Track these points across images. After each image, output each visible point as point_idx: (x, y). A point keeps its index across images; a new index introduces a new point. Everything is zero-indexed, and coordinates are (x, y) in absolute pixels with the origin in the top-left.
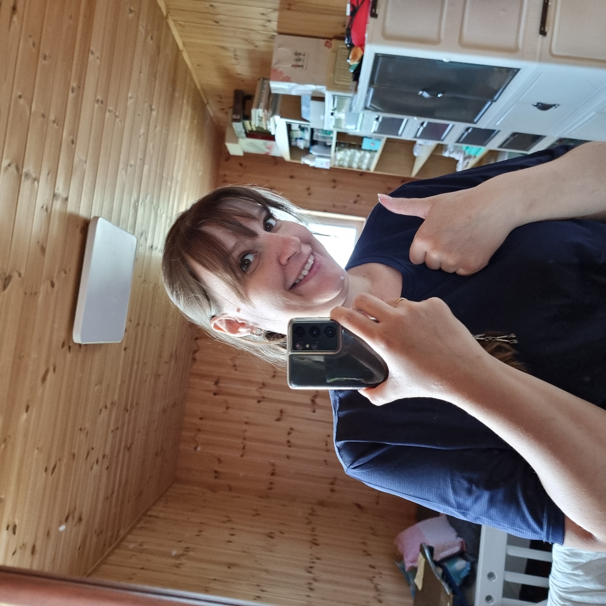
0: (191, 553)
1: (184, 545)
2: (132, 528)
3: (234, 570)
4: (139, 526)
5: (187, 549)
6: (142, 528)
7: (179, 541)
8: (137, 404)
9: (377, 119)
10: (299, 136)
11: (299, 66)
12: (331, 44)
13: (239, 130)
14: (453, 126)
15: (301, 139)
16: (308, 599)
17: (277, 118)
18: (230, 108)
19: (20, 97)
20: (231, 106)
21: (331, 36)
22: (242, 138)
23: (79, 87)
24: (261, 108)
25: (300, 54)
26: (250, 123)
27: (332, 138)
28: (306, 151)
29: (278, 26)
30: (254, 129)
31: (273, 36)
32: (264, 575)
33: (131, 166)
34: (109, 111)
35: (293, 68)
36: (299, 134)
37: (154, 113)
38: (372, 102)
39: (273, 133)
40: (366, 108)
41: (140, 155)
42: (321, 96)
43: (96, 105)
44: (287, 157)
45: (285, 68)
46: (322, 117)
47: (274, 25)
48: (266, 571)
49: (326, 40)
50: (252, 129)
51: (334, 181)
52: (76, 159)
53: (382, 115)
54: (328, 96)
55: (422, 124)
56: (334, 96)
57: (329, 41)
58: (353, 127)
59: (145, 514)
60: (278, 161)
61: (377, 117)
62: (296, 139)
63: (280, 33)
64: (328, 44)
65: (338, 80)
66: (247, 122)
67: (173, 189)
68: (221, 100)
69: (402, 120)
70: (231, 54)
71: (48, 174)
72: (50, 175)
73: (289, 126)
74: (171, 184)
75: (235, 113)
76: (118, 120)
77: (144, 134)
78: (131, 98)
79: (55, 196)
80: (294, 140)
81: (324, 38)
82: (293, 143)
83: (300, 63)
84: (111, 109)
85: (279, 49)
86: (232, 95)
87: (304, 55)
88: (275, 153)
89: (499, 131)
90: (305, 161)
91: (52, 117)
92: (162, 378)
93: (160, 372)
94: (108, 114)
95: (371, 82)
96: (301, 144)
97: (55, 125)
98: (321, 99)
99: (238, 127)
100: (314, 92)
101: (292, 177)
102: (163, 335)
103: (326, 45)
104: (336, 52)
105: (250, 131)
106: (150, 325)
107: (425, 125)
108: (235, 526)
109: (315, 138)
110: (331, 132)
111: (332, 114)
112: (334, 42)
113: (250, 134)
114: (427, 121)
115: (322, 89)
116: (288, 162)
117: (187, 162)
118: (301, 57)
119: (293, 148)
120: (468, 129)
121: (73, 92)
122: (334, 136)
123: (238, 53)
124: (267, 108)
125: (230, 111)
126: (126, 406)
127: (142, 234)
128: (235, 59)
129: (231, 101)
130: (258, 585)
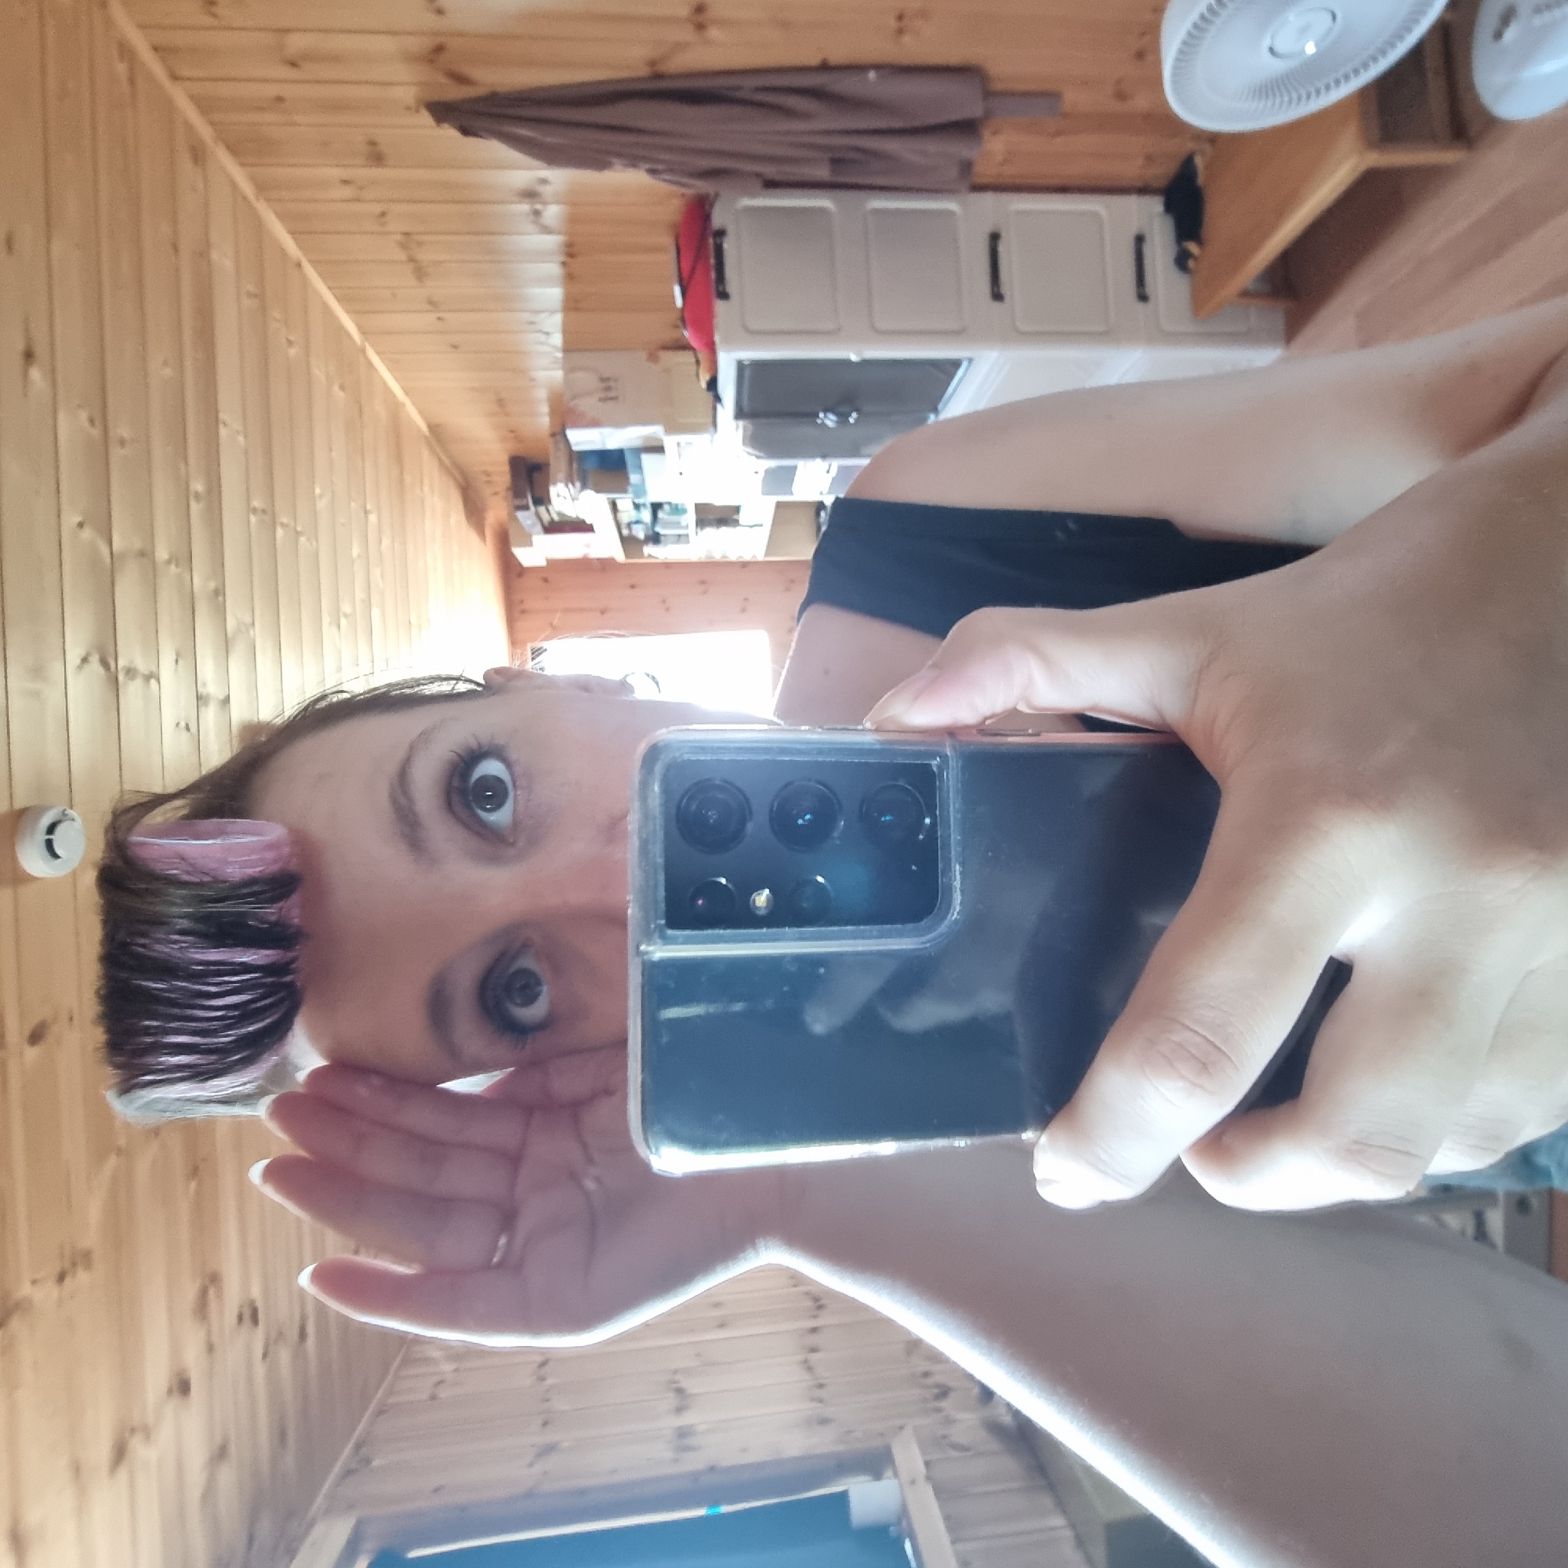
10: (634, 519)
11: (611, 399)
12: (658, 359)
15: (636, 522)
17: (591, 494)
18: (507, 489)
19: (81, 526)
21: (656, 345)
22: (539, 535)
23: (210, 491)
24: (561, 481)
25: (609, 379)
26: (548, 510)
27: (687, 514)
30: (556, 519)
33: (346, 615)
34: (281, 524)
35: (601, 404)
36: (633, 515)
37: (373, 518)
41: (360, 595)
43: (253, 519)
44: (619, 557)
45: (587, 405)
47: (557, 339)
50: (552, 519)
51: (703, 583)
52: (230, 621)
54: (669, 442)
56: (679, 443)
57: (654, 353)
62: (629, 524)
64: (653, 359)
65: (683, 417)
66: (543, 509)
69: (795, 468)
71: (177, 661)
72: (180, 662)
73: (613, 506)
75: (515, 495)
76: (302, 539)
77: (359, 556)
78: (321, 496)
79: (201, 699)
80: (626, 526)
82: (626, 532)
83: (612, 394)
84: (285, 520)
85: (571, 376)
87: (619, 381)
88: (598, 553)
91: (161, 554)
94: (280, 532)
96: (639, 531)
97: (173, 567)
98: (658, 449)
99: (528, 518)
101: (633, 587)
103: (649, 361)
104: (669, 370)
105: (548, 523)
107: (833, 471)
110: (688, 505)
113: (551, 528)
114: (834, 463)
115: (658, 432)
116: (623, 564)
118: (612, 384)
119: (627, 541)
122: (692, 510)
124: (571, 479)
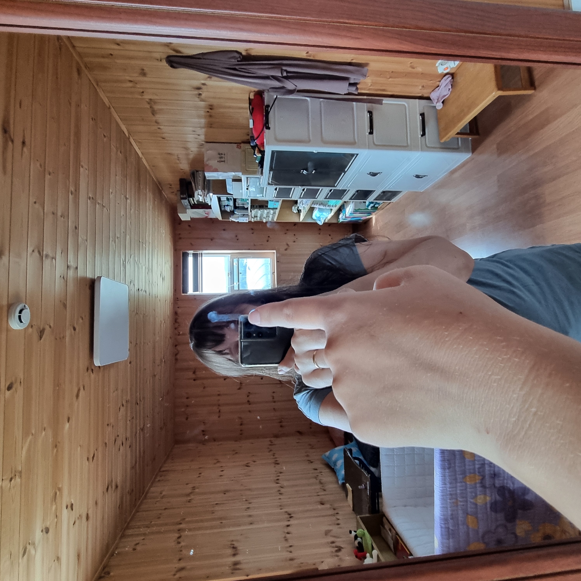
0: (197, 490)
1: (190, 486)
2: (152, 483)
3: (227, 494)
4: (157, 480)
5: (194, 488)
6: (159, 480)
7: (187, 484)
8: (144, 398)
9: (276, 189)
10: (226, 204)
11: (222, 161)
12: (241, 147)
13: (186, 204)
14: (322, 189)
15: (227, 205)
16: (280, 501)
17: (211, 194)
18: (178, 191)
19: (35, 203)
20: (179, 189)
21: (240, 142)
22: (189, 209)
23: (76, 191)
24: (200, 189)
25: (222, 154)
26: (193, 200)
27: (248, 203)
28: (232, 213)
29: (205, 138)
30: (196, 203)
31: (203, 144)
32: (248, 493)
33: (118, 238)
34: (98, 203)
35: (219, 163)
36: (226, 203)
37: (129, 201)
38: (272, 180)
39: (209, 204)
40: (269, 184)
42: (239, 178)
43: (89, 201)
44: (220, 218)
45: (213, 163)
46: (241, 191)
47: (202, 137)
48: (250, 490)
49: (237, 144)
50: (194, 203)
51: (252, 229)
52: (80, 239)
53: (278, 187)
54: (244, 178)
55: (303, 190)
56: (247, 178)
57: (239, 144)
58: (261, 195)
59: (160, 471)
60: (214, 221)
61: (275, 188)
62: (224, 206)
63: (207, 142)
64: (239, 147)
65: (249, 168)
66: (191, 199)
67: (147, 249)
68: (171, 187)
69: (292, 188)
70: (176, 157)
72: (63, 253)
73: (219, 199)
74: (146, 246)
75: (182, 193)
76: (105, 209)
78: (112, 193)
79: (68, 267)
80: (223, 207)
81: (235, 143)
82: (223, 209)
83: (223, 160)
84: (99, 202)
85: (208, 152)
86: (179, 183)
87: (225, 155)
88: (211, 216)
89: (349, 190)
90: (232, 219)
91: (59, 214)
92: (157, 377)
93: (155, 374)
94: (97, 205)
95: (271, 169)
96: (228, 209)
97: (63, 218)
98: (240, 180)
99: (185, 202)
100: (234, 176)
101: (224, 230)
102: (154, 348)
103: (237, 148)
104: (244, 151)
105: (193, 204)
106: (144, 343)
107: (305, 190)
108: (223, 465)
109: (237, 205)
110: (248, 200)
111: (247, 189)
112: (242, 145)
113: (194, 207)
114: (306, 188)
115: (240, 174)
116: (221, 221)
117: (154, 229)
118: (223, 156)
119: (223, 212)
120: (331, 190)
121: (72, 194)
122: (249, 202)
123: (179, 156)
124: (204, 189)
125: (179, 193)
126: (137, 401)
127: (131, 282)
128: (178, 160)
129: (178, 187)
130: (246, 500)
